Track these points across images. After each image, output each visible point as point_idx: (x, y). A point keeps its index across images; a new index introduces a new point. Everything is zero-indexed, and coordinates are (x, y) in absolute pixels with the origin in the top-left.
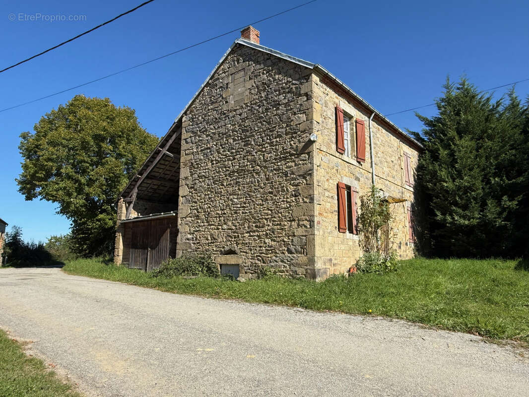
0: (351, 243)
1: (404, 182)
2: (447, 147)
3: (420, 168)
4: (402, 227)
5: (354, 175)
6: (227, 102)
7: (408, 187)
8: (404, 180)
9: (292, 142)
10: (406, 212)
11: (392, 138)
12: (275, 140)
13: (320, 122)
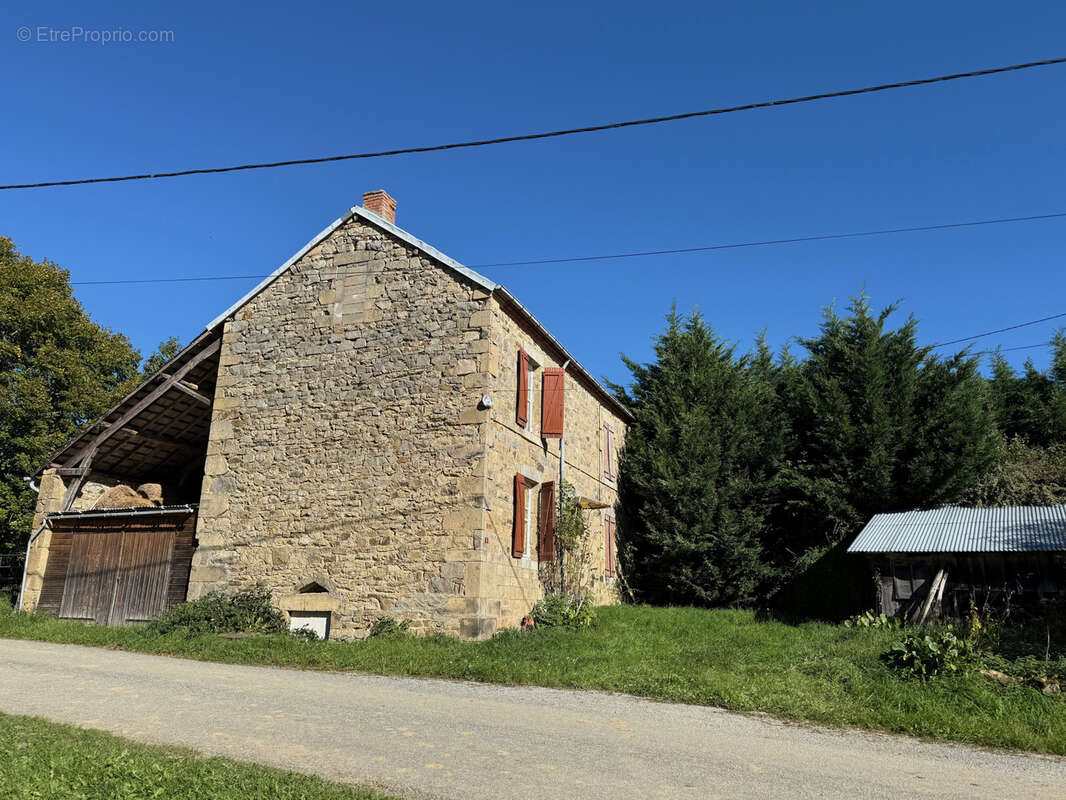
0: (527, 576)
1: (603, 473)
2: (668, 419)
3: (629, 451)
4: (596, 550)
5: (535, 461)
6: (327, 313)
7: (607, 482)
8: (602, 469)
9: (450, 403)
10: (604, 525)
11: (591, 399)
12: (418, 395)
13: (497, 376)
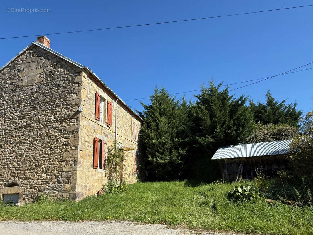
0: (100, 175)
1: (133, 139)
2: (155, 121)
3: (141, 131)
4: (130, 164)
5: (104, 133)
7: (135, 142)
8: (133, 137)
9: (66, 111)
10: (133, 156)
11: (128, 114)
12: (55, 108)
13: (86, 100)
